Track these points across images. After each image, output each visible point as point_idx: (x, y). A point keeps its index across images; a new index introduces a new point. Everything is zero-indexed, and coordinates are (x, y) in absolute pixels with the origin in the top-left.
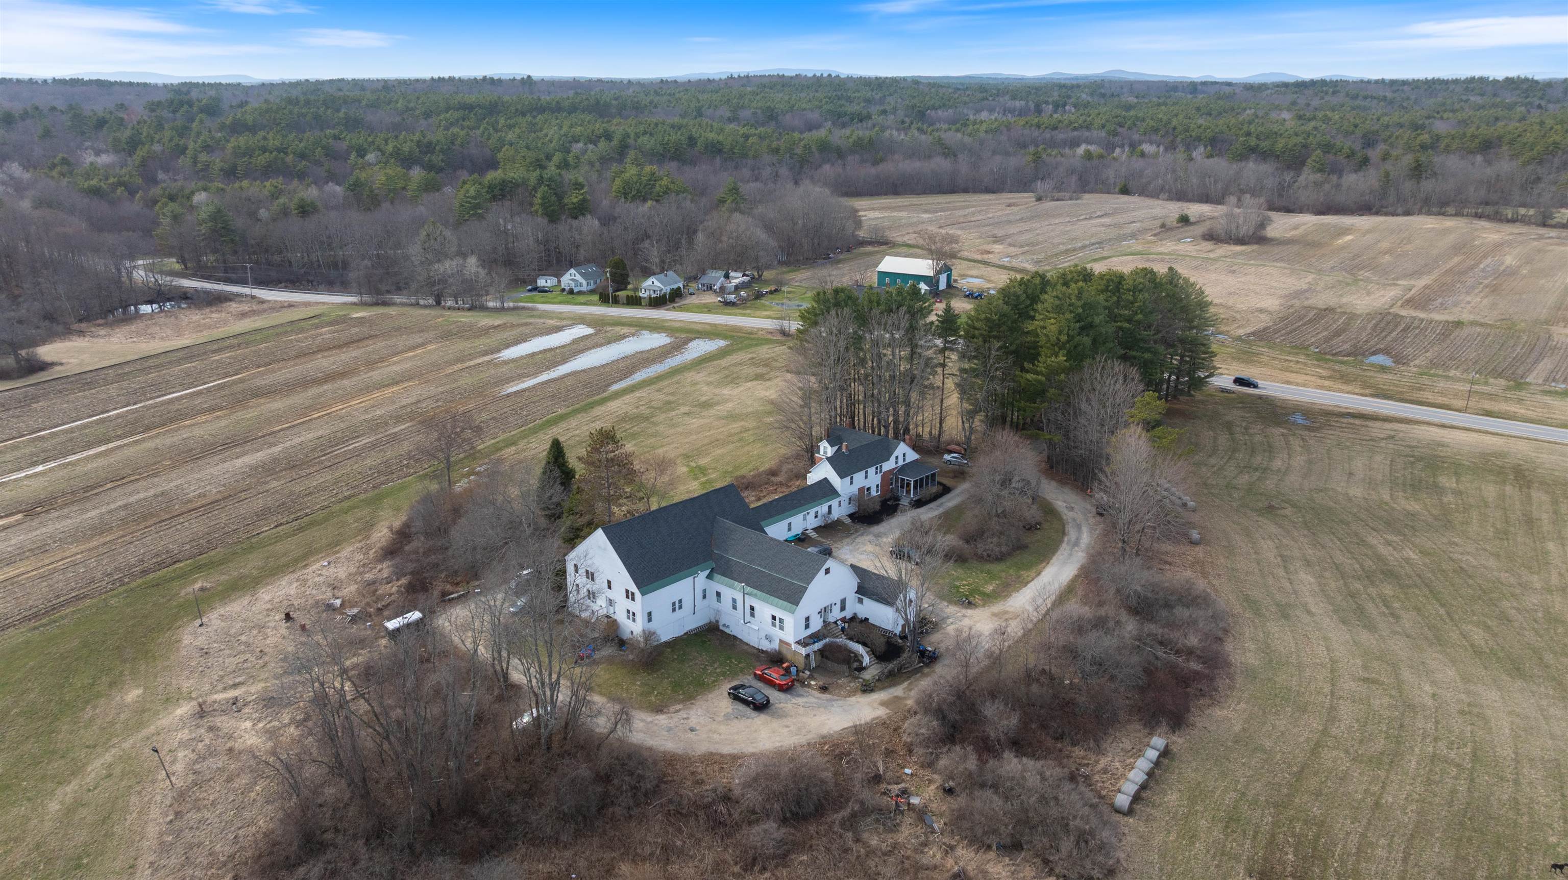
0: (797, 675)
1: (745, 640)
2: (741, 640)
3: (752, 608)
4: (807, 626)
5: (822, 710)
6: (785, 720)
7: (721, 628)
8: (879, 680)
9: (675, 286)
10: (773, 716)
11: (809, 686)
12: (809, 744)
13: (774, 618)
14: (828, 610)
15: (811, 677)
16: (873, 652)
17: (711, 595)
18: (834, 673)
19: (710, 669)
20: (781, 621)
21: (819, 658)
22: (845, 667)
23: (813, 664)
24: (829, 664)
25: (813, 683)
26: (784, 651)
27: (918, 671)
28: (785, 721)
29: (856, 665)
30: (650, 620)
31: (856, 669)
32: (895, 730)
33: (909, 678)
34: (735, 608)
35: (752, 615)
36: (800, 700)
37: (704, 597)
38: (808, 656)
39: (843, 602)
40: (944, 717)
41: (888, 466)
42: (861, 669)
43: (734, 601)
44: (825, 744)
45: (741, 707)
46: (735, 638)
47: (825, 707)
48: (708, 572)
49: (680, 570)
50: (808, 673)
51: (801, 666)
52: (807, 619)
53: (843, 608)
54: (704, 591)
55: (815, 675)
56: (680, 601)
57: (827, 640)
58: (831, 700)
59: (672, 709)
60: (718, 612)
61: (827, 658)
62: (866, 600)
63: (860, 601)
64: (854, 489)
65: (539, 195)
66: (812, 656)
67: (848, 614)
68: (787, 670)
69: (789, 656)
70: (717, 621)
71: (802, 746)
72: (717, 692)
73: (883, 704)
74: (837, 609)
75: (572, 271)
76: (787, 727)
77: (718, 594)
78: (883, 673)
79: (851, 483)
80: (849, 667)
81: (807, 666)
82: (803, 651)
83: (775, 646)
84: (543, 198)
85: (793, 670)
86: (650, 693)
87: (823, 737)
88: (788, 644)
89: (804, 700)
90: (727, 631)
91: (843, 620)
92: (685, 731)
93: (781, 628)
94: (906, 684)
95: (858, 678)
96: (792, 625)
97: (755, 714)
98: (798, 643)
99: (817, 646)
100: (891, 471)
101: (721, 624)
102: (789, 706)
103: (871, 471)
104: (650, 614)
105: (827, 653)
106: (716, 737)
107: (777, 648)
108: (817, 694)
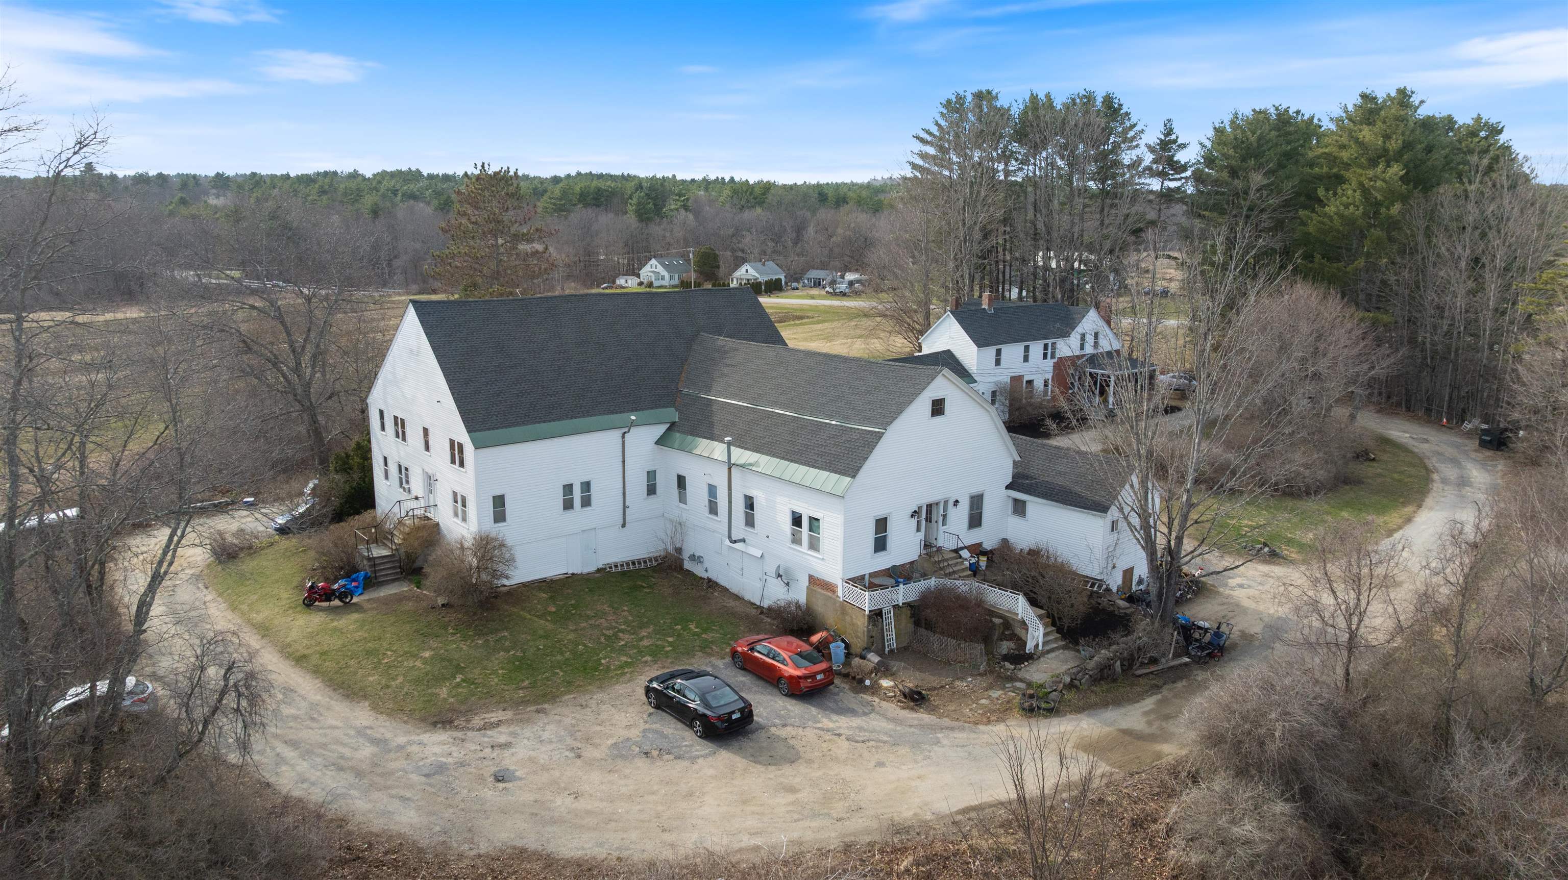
0: (847, 663)
1: (734, 589)
2: (725, 590)
3: (750, 503)
4: (880, 545)
5: (903, 750)
6: (787, 770)
7: (688, 565)
8: (1071, 686)
9: (774, 278)
10: (755, 759)
11: (875, 689)
12: (847, 848)
13: (797, 520)
14: (937, 515)
15: (883, 670)
16: (1053, 620)
17: (668, 485)
18: (945, 664)
19: (625, 638)
20: (813, 521)
21: (907, 624)
22: (980, 647)
23: (891, 638)
24: (935, 641)
25: (886, 683)
26: (821, 607)
27: (1176, 674)
28: (788, 774)
29: (1006, 647)
30: (500, 516)
31: (1006, 658)
32: (1137, 824)
33: (1156, 688)
34: (713, 509)
35: (750, 521)
36: (843, 723)
37: (652, 490)
38: (877, 615)
39: (977, 502)
40: (1307, 794)
41: (1067, 347)
42: (1021, 657)
43: (712, 490)
44: (904, 850)
45: (671, 728)
46: (712, 584)
47: (916, 746)
48: (661, 429)
49: (587, 413)
50: (874, 658)
51: (858, 644)
52: (882, 524)
53: (975, 521)
54: (651, 475)
55: (895, 665)
56: (586, 486)
57: (932, 582)
58: (932, 728)
59: (477, 721)
60: (679, 526)
61: (929, 626)
62: (1036, 506)
63: (1019, 508)
64: (1003, 376)
65: (635, 201)
66: (890, 618)
67: (987, 536)
68: (822, 649)
69: (830, 617)
70: (679, 550)
71: (823, 853)
72: (620, 689)
73: (1090, 747)
74: (959, 517)
75: (653, 262)
76: (792, 790)
77: (681, 482)
78: (1083, 670)
79: (998, 362)
80: (989, 652)
81: (875, 642)
82: (866, 601)
83: (799, 594)
84: (639, 204)
85: (837, 649)
86: (439, 679)
87: (899, 829)
88: (829, 587)
89: (856, 722)
90: (698, 571)
91: (977, 550)
92: (481, 778)
93: (814, 545)
94: (1149, 703)
95: (1012, 679)
96: (839, 532)
97: (701, 747)
98: (857, 581)
99: (904, 594)
100: (1073, 359)
101: (686, 555)
102: (810, 734)
103: (1036, 348)
104: (499, 502)
105: (930, 613)
106: (562, 803)
107: (802, 599)
108: (892, 709)
